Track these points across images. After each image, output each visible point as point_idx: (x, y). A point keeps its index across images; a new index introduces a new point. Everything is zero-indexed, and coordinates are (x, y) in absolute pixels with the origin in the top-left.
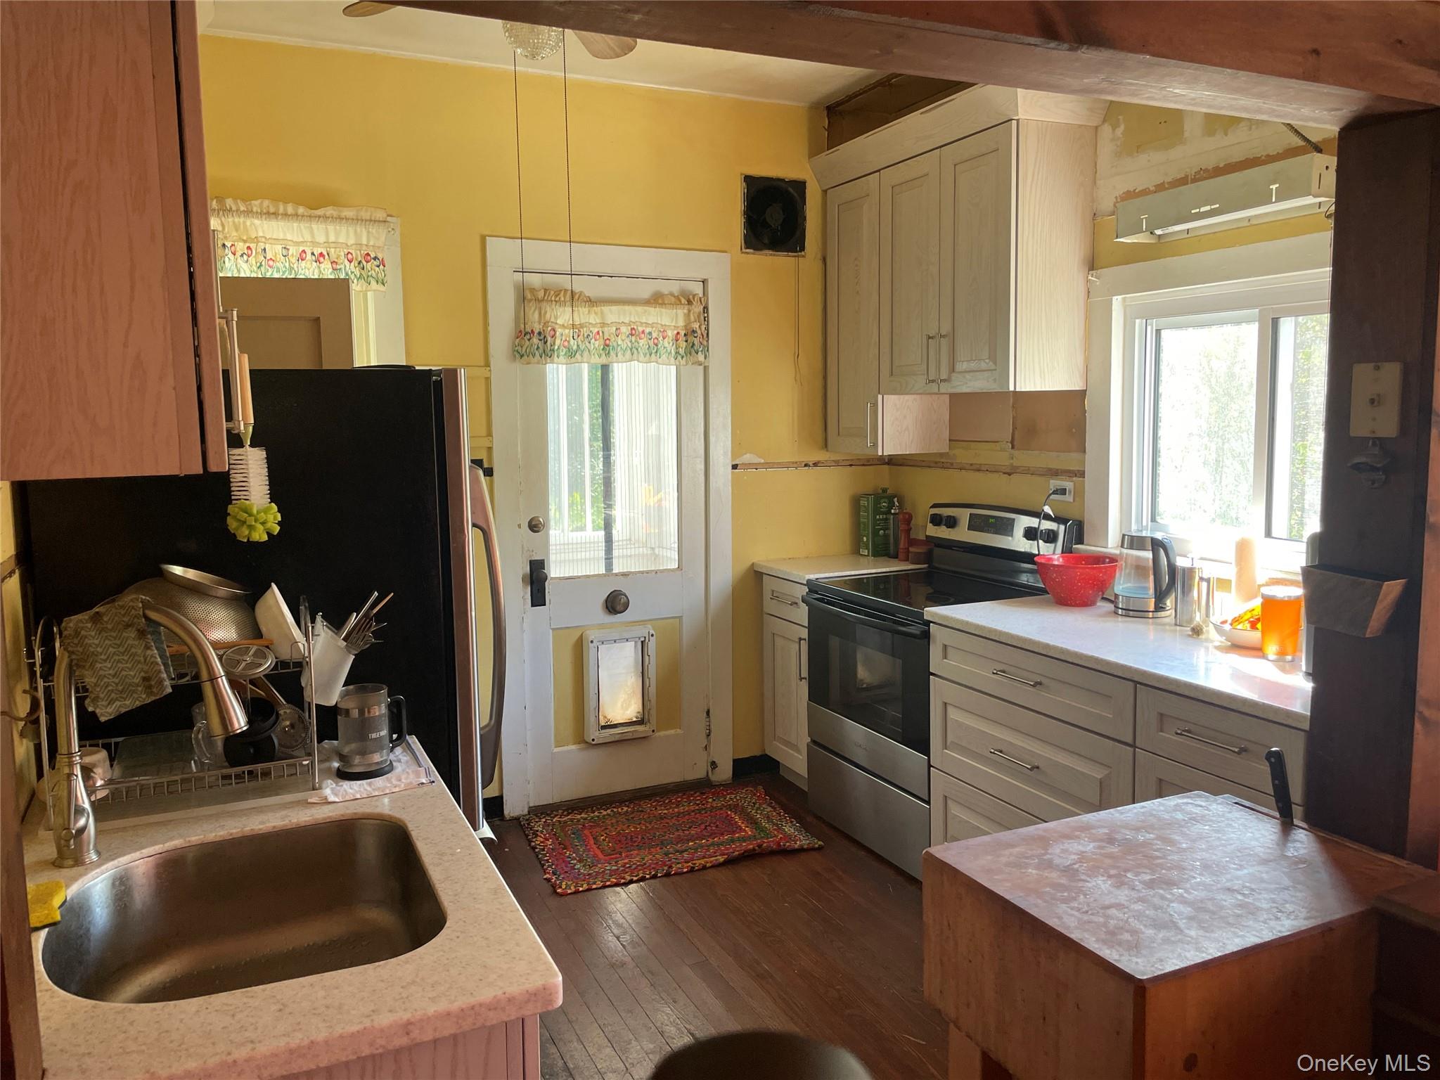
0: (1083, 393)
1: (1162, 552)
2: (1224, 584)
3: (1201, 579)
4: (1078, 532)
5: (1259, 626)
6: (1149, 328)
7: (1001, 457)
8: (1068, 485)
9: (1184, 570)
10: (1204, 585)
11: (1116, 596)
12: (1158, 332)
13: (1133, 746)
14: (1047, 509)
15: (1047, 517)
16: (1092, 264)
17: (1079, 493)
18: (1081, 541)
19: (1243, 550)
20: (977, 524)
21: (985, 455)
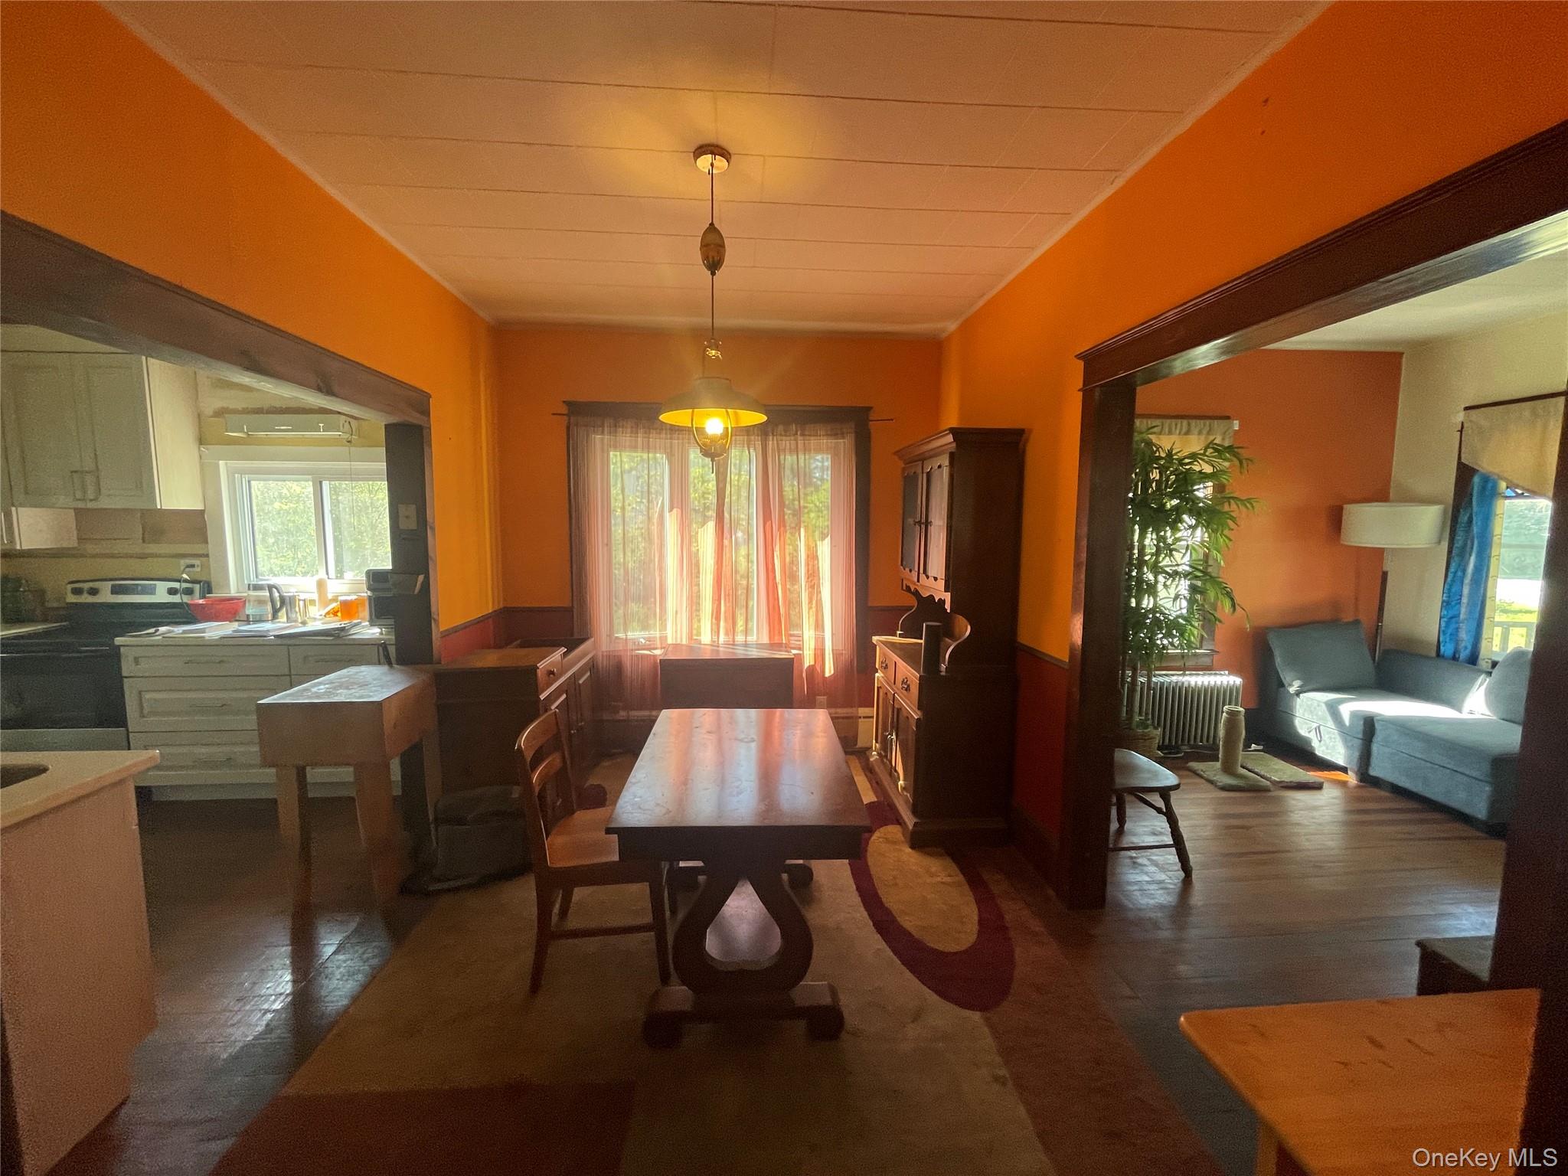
0: (202, 512)
1: (274, 590)
2: (312, 602)
3: (299, 600)
4: (208, 588)
5: (339, 614)
6: (244, 479)
7: (137, 549)
8: (196, 562)
9: (290, 597)
10: (301, 603)
11: (248, 616)
12: (249, 482)
13: (290, 675)
14: (185, 576)
15: (186, 581)
16: (201, 441)
17: (206, 567)
18: (210, 592)
19: (321, 585)
20: (116, 590)
21: (119, 548)
